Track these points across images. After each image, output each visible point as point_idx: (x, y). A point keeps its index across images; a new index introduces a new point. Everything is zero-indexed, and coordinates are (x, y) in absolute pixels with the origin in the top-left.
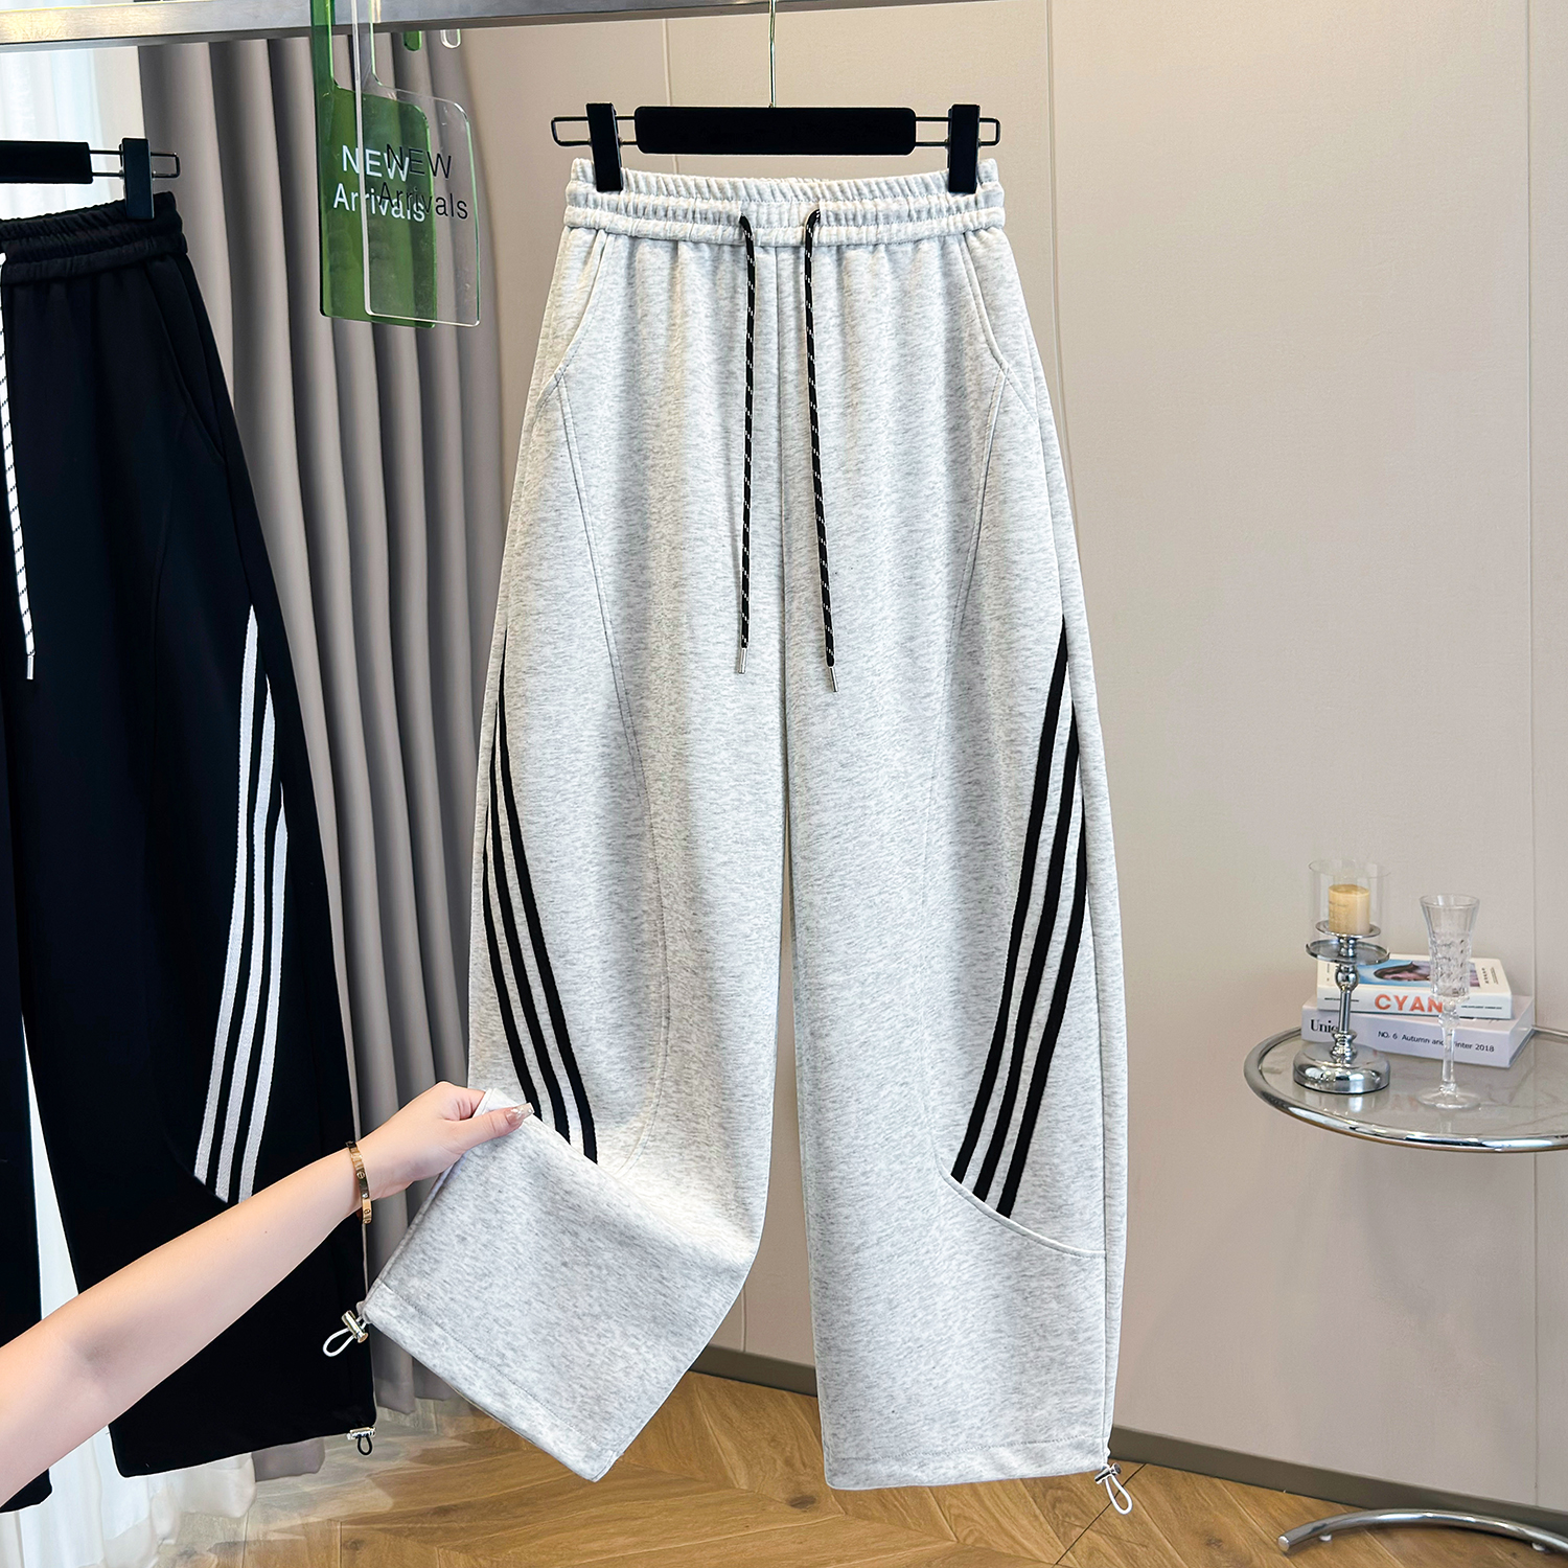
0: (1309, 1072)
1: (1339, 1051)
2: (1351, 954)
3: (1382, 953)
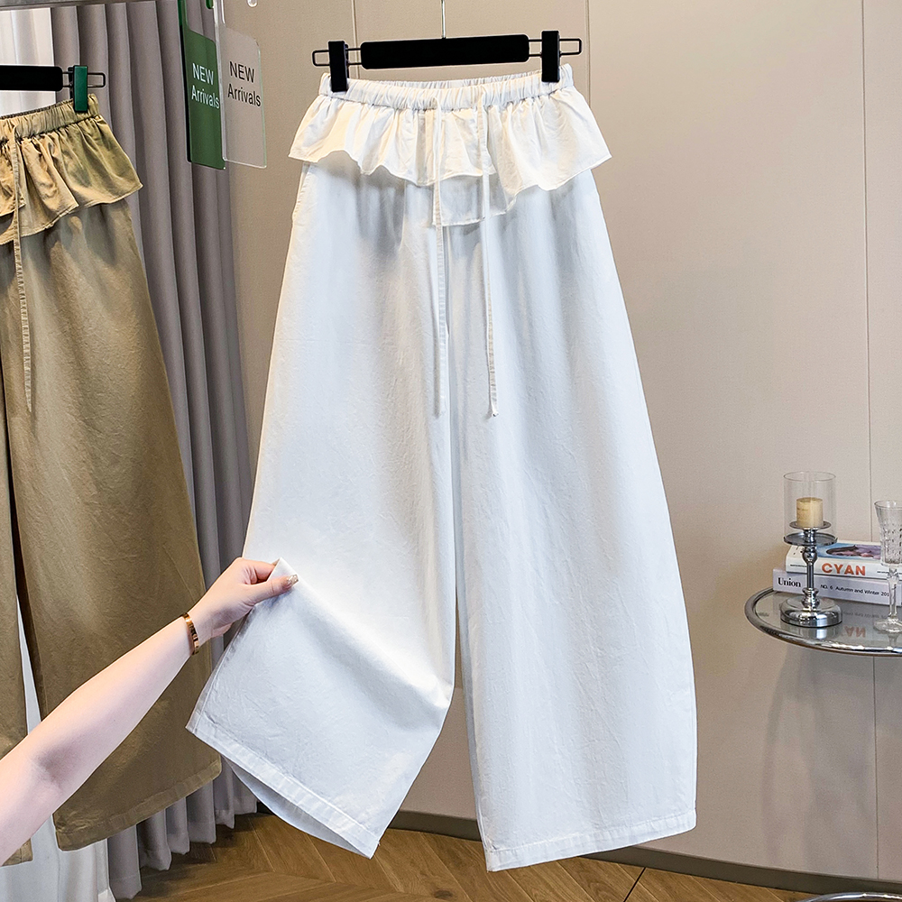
1: (808, 601)
2: (812, 538)
3: (832, 539)
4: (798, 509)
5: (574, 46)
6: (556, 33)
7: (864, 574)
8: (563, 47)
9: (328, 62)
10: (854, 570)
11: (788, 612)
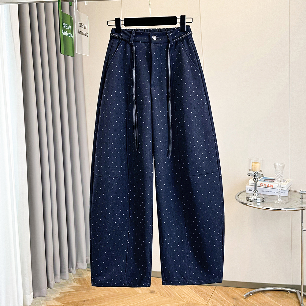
0: (250, 198)
1: (255, 194)
2: (256, 175)
3: (262, 175)
4: (252, 165)
5: (190, 20)
6: (185, 16)
7: (273, 187)
8: (187, 20)
9: (115, 24)
10: (270, 186)
11: (248, 198)
